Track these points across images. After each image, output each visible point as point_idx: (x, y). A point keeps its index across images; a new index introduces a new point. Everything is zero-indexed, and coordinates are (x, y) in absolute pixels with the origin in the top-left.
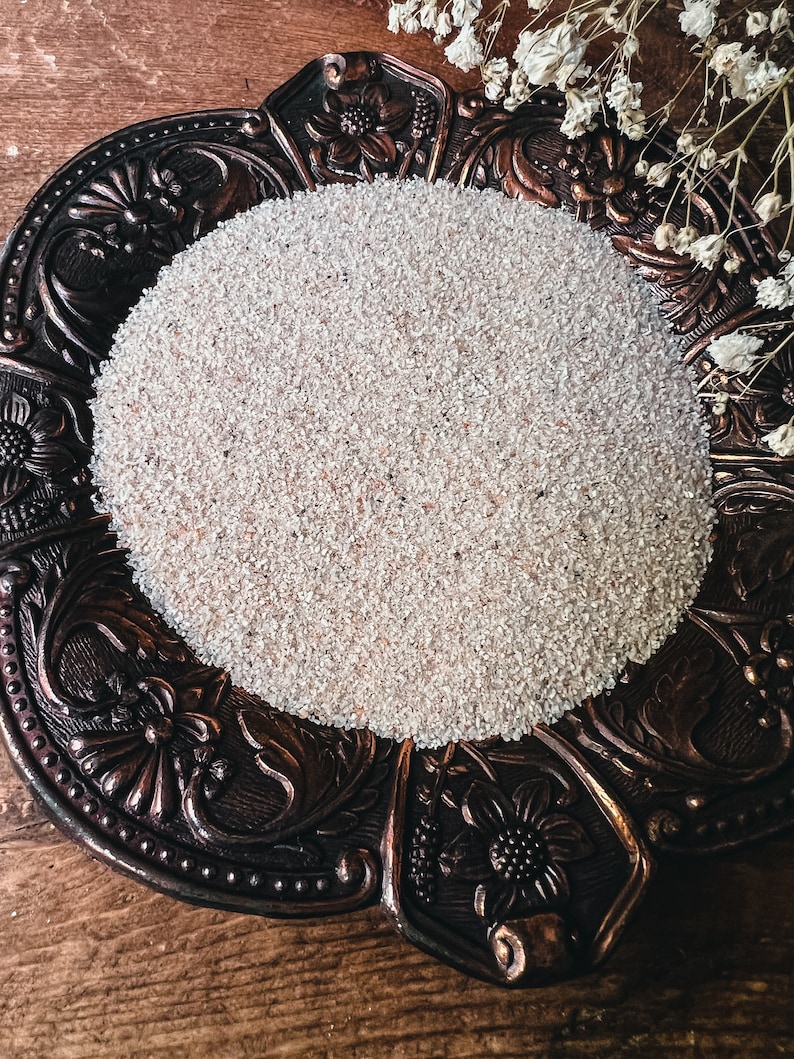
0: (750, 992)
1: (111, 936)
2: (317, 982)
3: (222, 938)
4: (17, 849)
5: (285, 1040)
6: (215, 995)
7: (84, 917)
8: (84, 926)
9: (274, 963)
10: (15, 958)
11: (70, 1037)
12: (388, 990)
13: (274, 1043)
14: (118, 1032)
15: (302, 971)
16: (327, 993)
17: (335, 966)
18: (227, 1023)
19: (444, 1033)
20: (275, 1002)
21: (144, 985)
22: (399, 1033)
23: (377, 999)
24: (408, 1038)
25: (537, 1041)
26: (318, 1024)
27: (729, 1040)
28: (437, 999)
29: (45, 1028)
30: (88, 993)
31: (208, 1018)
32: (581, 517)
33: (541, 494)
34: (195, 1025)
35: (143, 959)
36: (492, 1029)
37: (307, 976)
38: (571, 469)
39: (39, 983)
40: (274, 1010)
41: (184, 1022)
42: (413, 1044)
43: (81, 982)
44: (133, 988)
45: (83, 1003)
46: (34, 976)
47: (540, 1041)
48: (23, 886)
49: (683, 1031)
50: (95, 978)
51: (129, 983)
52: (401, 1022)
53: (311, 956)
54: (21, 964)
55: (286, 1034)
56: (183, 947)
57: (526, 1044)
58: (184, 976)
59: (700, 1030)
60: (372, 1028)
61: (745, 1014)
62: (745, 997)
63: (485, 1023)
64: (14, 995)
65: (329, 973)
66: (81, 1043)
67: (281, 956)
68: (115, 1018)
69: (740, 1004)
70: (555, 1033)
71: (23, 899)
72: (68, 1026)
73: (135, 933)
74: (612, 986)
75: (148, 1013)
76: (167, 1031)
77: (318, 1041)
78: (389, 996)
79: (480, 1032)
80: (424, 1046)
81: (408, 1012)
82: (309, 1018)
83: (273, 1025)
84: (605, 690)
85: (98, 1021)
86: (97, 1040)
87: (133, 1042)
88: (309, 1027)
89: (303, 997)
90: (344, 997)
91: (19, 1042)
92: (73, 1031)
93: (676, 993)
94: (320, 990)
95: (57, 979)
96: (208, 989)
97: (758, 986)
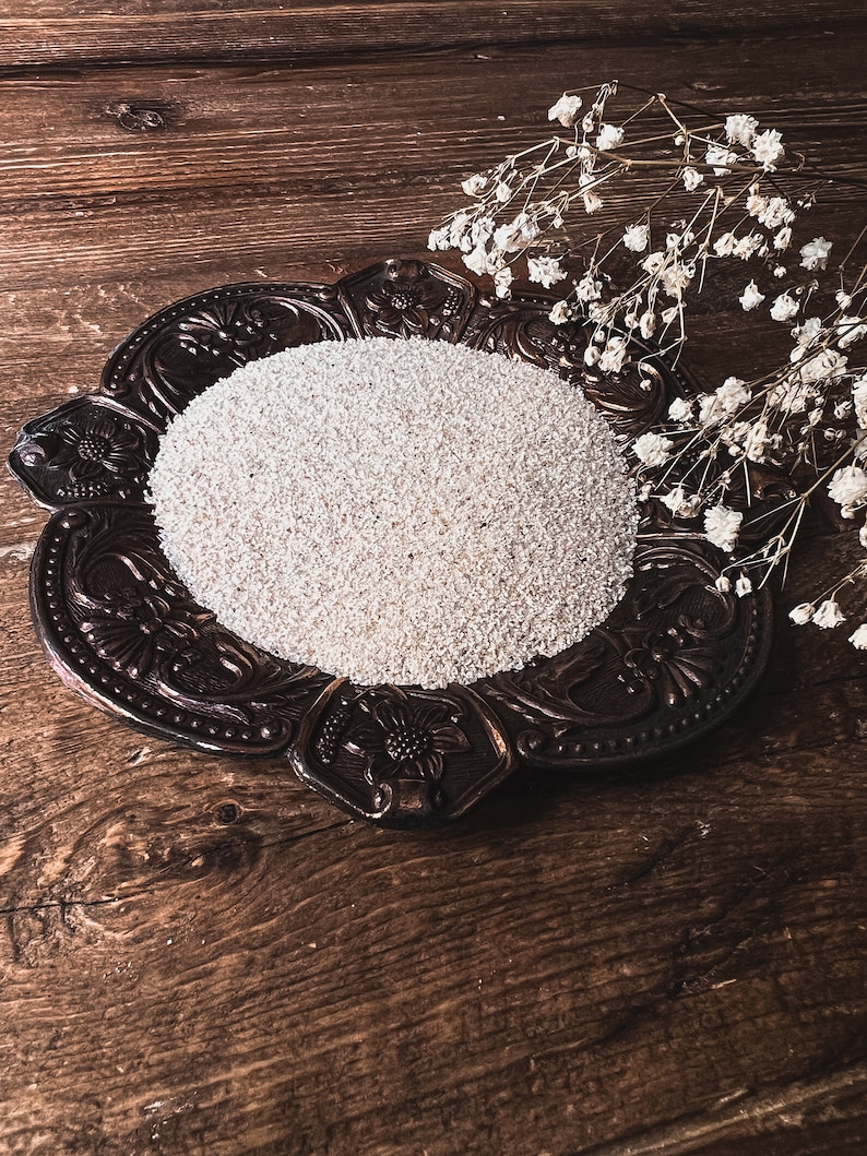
1: (264, 945)
2: (459, 949)
3: (366, 928)
4: (164, 888)
5: (441, 1000)
6: (369, 976)
7: (236, 933)
8: (237, 940)
9: (417, 940)
10: (177, 978)
11: (241, 1036)
12: (522, 943)
13: (432, 1004)
14: (285, 1023)
15: (444, 941)
16: (469, 956)
17: (472, 933)
18: (385, 996)
19: (579, 968)
20: (426, 971)
21: (303, 979)
22: (541, 975)
23: (514, 952)
24: (550, 978)
26: (467, 982)
27: (818, 930)
28: (567, 942)
29: (216, 1032)
30: (253, 995)
31: (367, 995)
34: (357, 1003)
35: (297, 958)
36: (620, 958)
37: (449, 945)
39: (203, 995)
40: (426, 977)
41: (346, 1002)
42: (556, 982)
43: (241, 988)
44: (293, 983)
45: (247, 1005)
46: (197, 990)
47: (663, 960)
48: (173, 918)
49: (780, 929)
50: (255, 981)
51: (287, 980)
52: (540, 967)
53: (448, 928)
54: (183, 983)
55: (440, 995)
56: (332, 941)
57: (653, 964)
58: (337, 965)
59: (793, 925)
60: (516, 976)
63: (613, 954)
64: (182, 1009)
65: (468, 940)
66: (253, 1037)
67: (422, 933)
68: (280, 1012)
69: (819, 900)
70: (674, 951)
71: (176, 928)
72: (237, 1026)
73: (285, 939)
74: (711, 905)
75: (310, 1001)
76: (331, 1012)
77: (470, 995)
78: (524, 948)
79: (610, 962)
80: (565, 982)
81: (544, 956)
82: (456, 978)
83: (427, 989)
85: (265, 1017)
86: (267, 1033)
87: (302, 1027)
88: (460, 986)
89: (449, 962)
90: (486, 955)
91: (191, 1049)
92: (243, 1030)
94: (462, 955)
95: (220, 986)
96: (362, 972)
97: (829, 883)
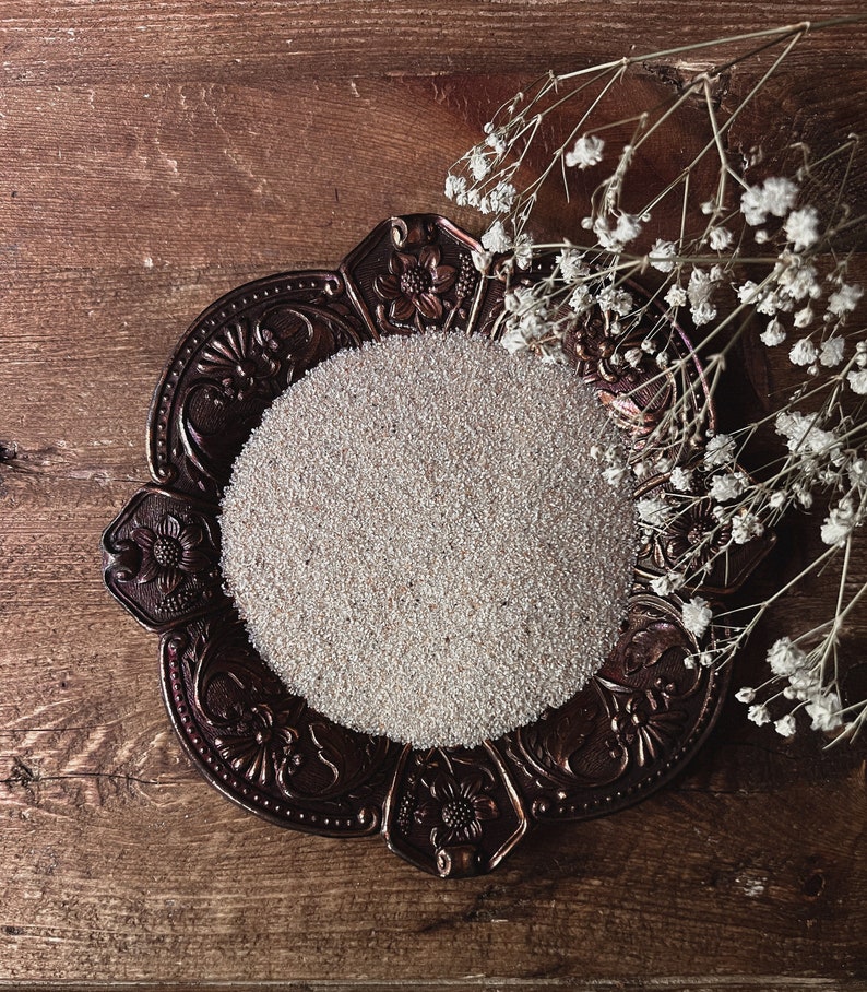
0: (590, 885)
1: (240, 831)
2: (352, 862)
4: (185, 783)
5: (334, 888)
6: (296, 864)
7: (225, 821)
8: (225, 825)
9: (329, 851)
10: (189, 839)
11: (220, 878)
12: (390, 868)
13: (327, 889)
15: (344, 855)
16: (356, 867)
17: (362, 855)
18: (302, 877)
19: (419, 891)
20: (329, 869)
21: (259, 856)
22: (394, 889)
23: (384, 872)
24: (398, 892)
25: (468, 899)
26: (351, 882)
29: (207, 873)
30: (228, 858)
31: (293, 875)
32: (528, 620)
33: (505, 604)
34: (286, 878)
35: (257, 843)
36: (444, 891)
37: (347, 858)
38: (527, 587)
39: (202, 851)
40: (328, 873)
41: (280, 875)
43: (225, 853)
44: (252, 857)
45: (226, 862)
46: (199, 847)
50: (231, 851)
51: (250, 855)
52: (396, 884)
53: (349, 849)
54: (192, 842)
55: (333, 885)
56: (280, 840)
58: (280, 853)
60: (380, 886)
61: (585, 895)
62: (587, 887)
63: (441, 888)
64: (190, 855)
65: (359, 858)
66: (226, 881)
67: (333, 848)
68: (243, 871)
71: (191, 809)
72: (218, 873)
73: (253, 831)
75: (260, 870)
76: (269, 879)
77: (351, 890)
78: (390, 871)
80: (407, 896)
81: (400, 880)
82: (346, 879)
83: (327, 880)
84: (530, 722)
85: (234, 872)
86: (233, 881)
87: (253, 883)
88: (346, 883)
89: (344, 868)
90: (365, 870)
91: (193, 878)
92: (221, 875)
93: (550, 882)
94: (353, 865)
95: (212, 849)
96: (292, 861)
